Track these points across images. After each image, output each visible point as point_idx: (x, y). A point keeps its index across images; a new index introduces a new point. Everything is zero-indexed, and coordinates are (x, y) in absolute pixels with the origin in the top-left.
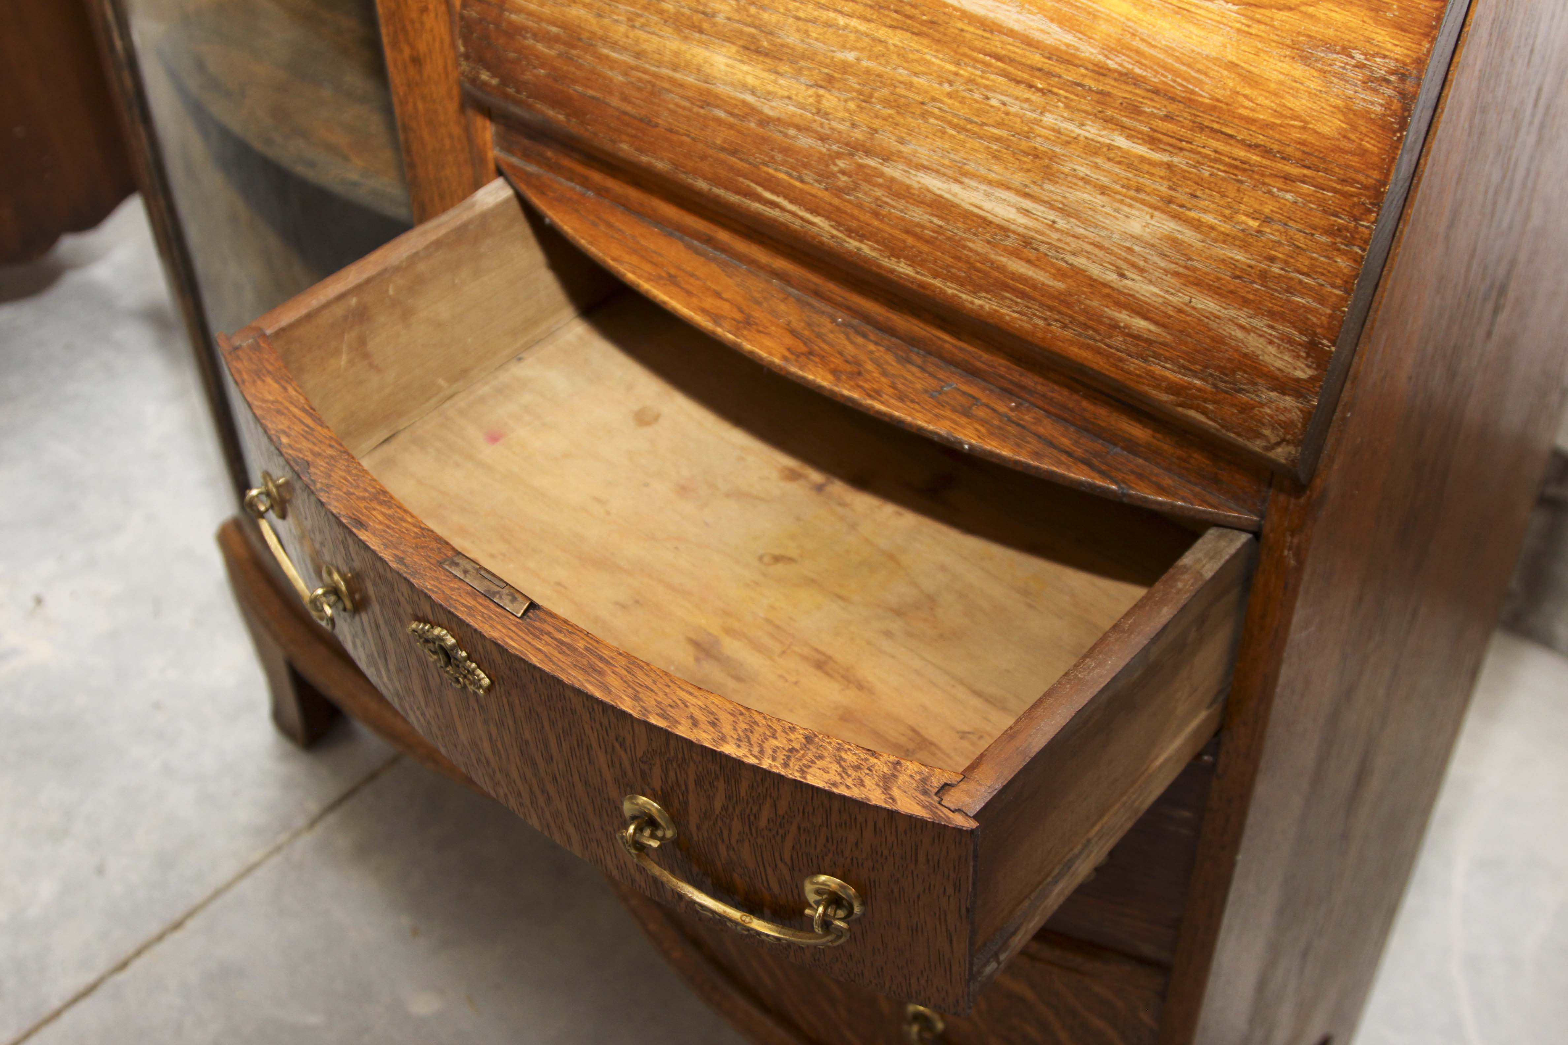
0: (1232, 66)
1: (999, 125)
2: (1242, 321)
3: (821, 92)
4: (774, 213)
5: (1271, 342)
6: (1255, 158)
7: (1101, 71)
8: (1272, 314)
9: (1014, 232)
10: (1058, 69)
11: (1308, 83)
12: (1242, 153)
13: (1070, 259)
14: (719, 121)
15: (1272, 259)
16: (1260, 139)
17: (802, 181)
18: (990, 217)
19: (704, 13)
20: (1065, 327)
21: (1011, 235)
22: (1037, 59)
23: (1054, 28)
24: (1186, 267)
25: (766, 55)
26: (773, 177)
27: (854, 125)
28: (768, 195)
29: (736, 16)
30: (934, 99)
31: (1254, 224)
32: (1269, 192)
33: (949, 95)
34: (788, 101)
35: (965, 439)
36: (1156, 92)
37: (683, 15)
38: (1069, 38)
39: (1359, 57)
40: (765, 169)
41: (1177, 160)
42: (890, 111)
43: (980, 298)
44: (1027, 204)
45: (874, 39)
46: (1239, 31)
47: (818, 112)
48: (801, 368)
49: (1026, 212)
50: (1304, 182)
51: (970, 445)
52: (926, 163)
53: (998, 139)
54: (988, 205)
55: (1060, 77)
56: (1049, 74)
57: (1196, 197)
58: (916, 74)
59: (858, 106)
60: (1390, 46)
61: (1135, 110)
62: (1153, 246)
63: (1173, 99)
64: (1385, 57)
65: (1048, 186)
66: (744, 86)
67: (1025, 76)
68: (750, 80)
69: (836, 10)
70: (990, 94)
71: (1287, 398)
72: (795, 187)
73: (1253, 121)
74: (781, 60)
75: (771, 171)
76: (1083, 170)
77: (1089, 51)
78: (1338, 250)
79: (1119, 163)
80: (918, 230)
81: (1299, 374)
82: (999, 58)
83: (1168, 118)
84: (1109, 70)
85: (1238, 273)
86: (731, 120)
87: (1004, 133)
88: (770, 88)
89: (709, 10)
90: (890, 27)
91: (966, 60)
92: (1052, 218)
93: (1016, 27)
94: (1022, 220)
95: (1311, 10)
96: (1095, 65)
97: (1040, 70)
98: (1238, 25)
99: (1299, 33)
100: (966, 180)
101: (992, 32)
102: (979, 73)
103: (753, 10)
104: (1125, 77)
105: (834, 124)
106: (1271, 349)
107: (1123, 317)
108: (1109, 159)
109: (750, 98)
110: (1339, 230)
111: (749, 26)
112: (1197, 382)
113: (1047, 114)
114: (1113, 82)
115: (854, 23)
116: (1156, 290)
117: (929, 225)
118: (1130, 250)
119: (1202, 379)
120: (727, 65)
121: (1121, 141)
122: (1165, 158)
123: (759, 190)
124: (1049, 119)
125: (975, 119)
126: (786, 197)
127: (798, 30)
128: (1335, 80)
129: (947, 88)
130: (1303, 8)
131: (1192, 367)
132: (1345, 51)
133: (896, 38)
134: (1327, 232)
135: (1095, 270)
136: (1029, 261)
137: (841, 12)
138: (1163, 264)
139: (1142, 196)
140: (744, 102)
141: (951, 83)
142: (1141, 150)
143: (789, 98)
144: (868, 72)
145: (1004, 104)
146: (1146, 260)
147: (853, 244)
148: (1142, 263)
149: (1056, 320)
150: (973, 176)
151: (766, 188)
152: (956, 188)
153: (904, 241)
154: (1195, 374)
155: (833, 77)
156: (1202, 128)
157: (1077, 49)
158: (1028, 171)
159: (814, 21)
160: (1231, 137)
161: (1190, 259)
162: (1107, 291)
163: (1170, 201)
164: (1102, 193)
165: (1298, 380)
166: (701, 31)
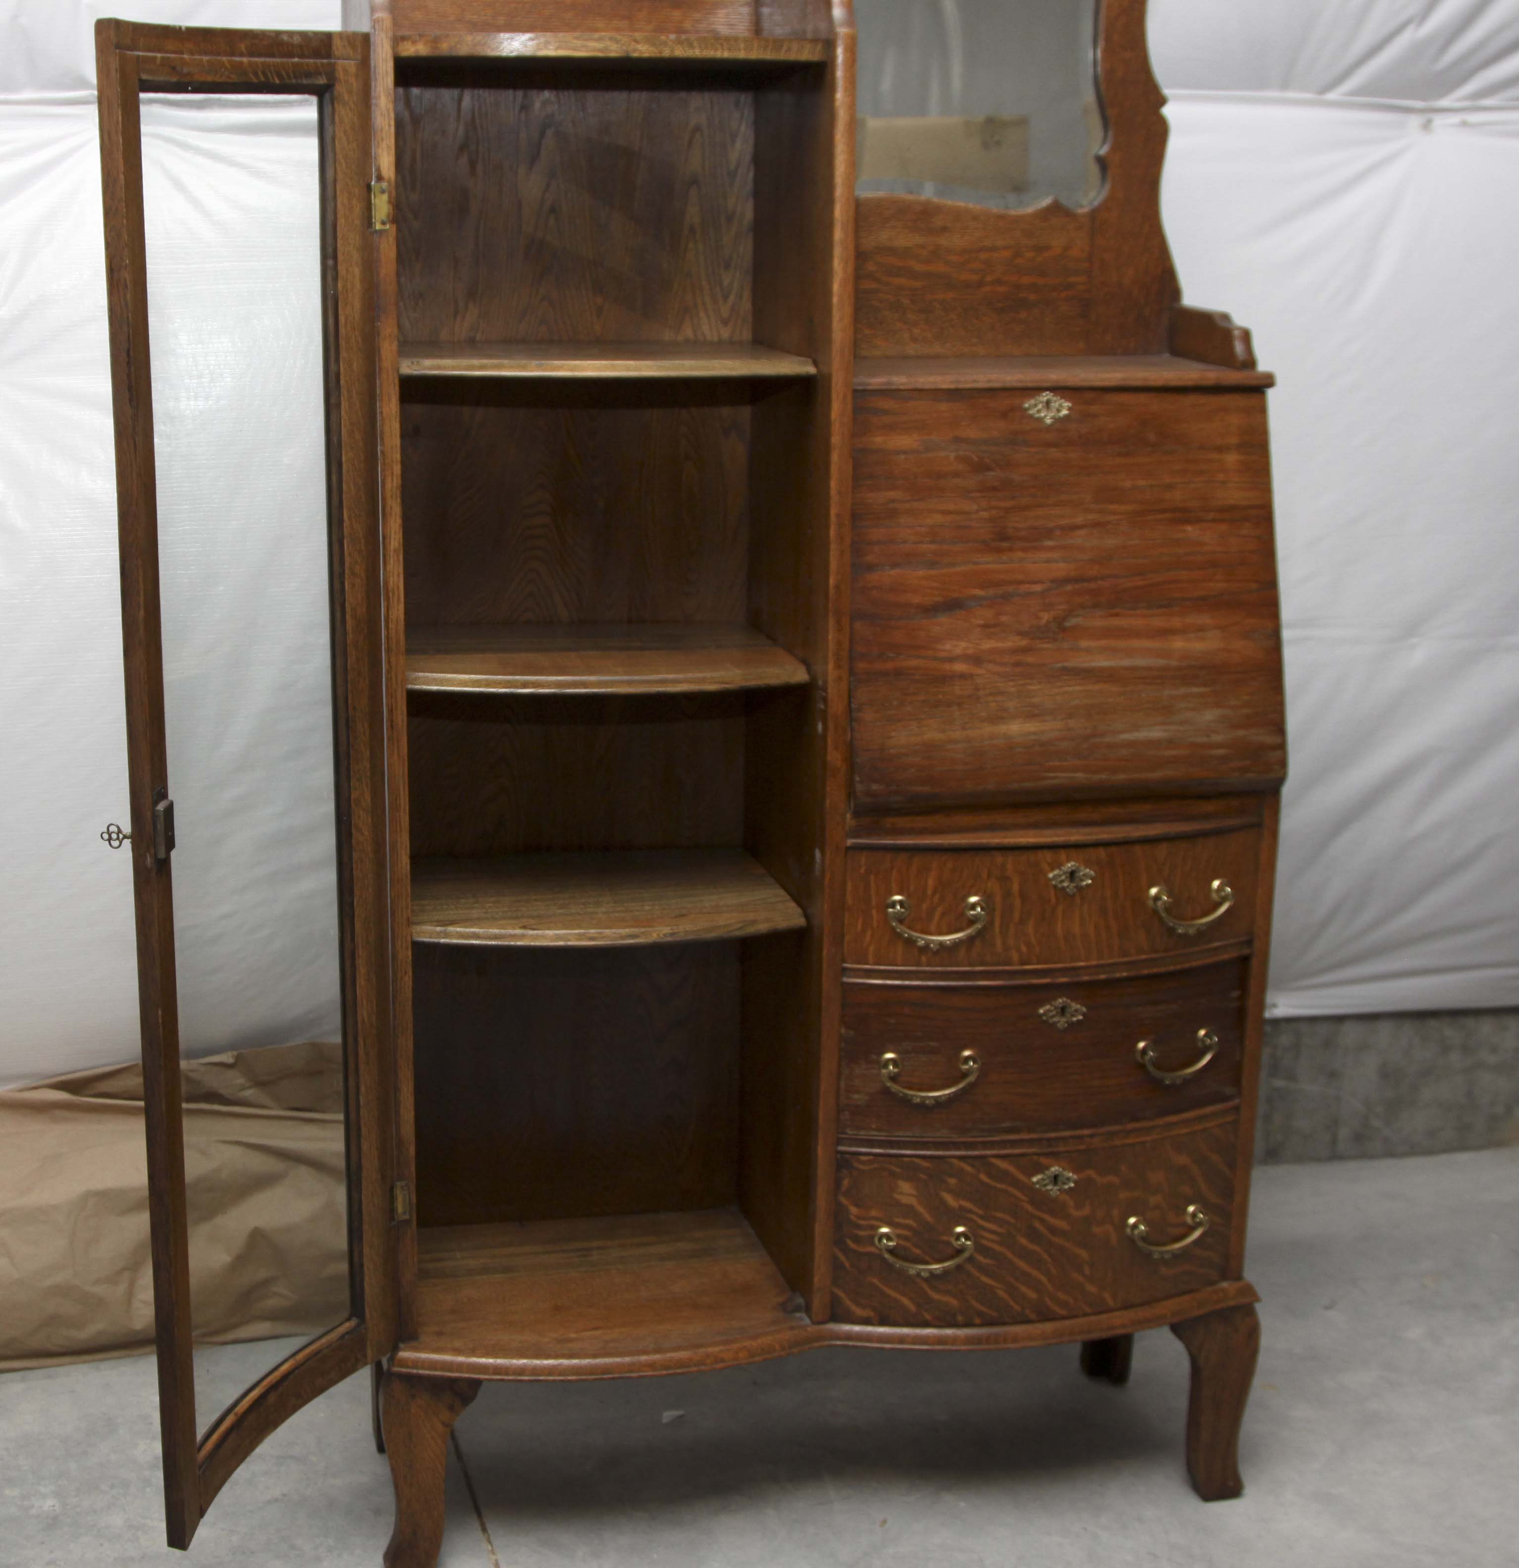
0: (1225, 650)
1: (1148, 702)
2: (1255, 733)
3: (1068, 720)
4: (1055, 782)
6: (1242, 675)
7: (1181, 668)
9: (1164, 740)
10: (1165, 674)
11: (1251, 645)
12: (1237, 676)
13: (1188, 740)
14: (1019, 753)
15: (1258, 706)
16: (1241, 669)
17: (1067, 761)
18: (1154, 739)
19: (1003, 710)
21: (1164, 742)
22: (1153, 673)
23: (1157, 660)
24: (1231, 723)
25: (1038, 716)
26: (1053, 765)
27: (1086, 728)
28: (1052, 775)
29: (1020, 705)
30: (1118, 704)
31: (1248, 698)
33: (1124, 700)
34: (1052, 731)
36: (1200, 667)
37: (992, 715)
38: (1167, 662)
39: (1261, 631)
40: (1048, 764)
41: (1217, 687)
42: (1100, 716)
43: (1157, 773)
44: (1167, 727)
45: (1087, 691)
46: (1223, 637)
47: (1068, 730)
49: (1167, 731)
50: (1260, 676)
52: (1119, 730)
53: (1148, 708)
54: (1151, 735)
55: (1167, 676)
56: (1161, 676)
57: (1227, 697)
58: (1108, 697)
59: (1086, 720)
60: (1269, 625)
61: (1195, 677)
62: (1216, 721)
63: (1209, 668)
65: (1173, 717)
66: (1030, 733)
67: (1152, 680)
68: (1033, 729)
69: (1067, 686)
70: (1140, 693)
72: (1064, 765)
73: (1237, 664)
74: (1045, 715)
75: (1051, 764)
76: (1184, 706)
77: (1174, 663)
79: (1197, 697)
80: (1125, 758)
81: (1273, 741)
82: (1140, 678)
83: (1210, 674)
84: (1184, 667)
89: (1005, 708)
92: (1178, 728)
102: (1135, 687)
103: (1028, 700)
105: (1077, 731)
109: (1033, 737)
111: (1027, 707)
115: (1077, 688)
118: (1209, 727)
121: (1195, 690)
122: (1212, 689)
123: (1047, 774)
124: (1165, 692)
125: (1137, 704)
126: (1060, 771)
127: (1051, 700)
128: (1258, 641)
129: (1122, 697)
130: (1241, 623)
131: (1244, 758)
132: (1258, 631)
133: (1096, 687)
135: (1198, 740)
136: (1173, 749)
137: (1070, 686)
138: (1222, 726)
139: (1208, 705)
140: (1031, 740)
141: (1123, 695)
142: (1202, 689)
143: (1053, 729)
144: (1087, 705)
145: (1147, 694)
146: (1216, 727)
147: (1096, 777)
148: (1215, 729)
149: (1189, 767)
150: (1143, 726)
151: (1050, 772)
152: (1137, 734)
153: (1120, 765)
155: (1072, 713)
156: (1221, 673)
157: (1170, 664)
158: (1164, 715)
159: (1059, 693)
160: (1231, 672)
161: (1230, 720)
162: (1205, 745)
163: (1218, 703)
164: (1193, 711)
165: (1274, 743)
166: (1002, 718)
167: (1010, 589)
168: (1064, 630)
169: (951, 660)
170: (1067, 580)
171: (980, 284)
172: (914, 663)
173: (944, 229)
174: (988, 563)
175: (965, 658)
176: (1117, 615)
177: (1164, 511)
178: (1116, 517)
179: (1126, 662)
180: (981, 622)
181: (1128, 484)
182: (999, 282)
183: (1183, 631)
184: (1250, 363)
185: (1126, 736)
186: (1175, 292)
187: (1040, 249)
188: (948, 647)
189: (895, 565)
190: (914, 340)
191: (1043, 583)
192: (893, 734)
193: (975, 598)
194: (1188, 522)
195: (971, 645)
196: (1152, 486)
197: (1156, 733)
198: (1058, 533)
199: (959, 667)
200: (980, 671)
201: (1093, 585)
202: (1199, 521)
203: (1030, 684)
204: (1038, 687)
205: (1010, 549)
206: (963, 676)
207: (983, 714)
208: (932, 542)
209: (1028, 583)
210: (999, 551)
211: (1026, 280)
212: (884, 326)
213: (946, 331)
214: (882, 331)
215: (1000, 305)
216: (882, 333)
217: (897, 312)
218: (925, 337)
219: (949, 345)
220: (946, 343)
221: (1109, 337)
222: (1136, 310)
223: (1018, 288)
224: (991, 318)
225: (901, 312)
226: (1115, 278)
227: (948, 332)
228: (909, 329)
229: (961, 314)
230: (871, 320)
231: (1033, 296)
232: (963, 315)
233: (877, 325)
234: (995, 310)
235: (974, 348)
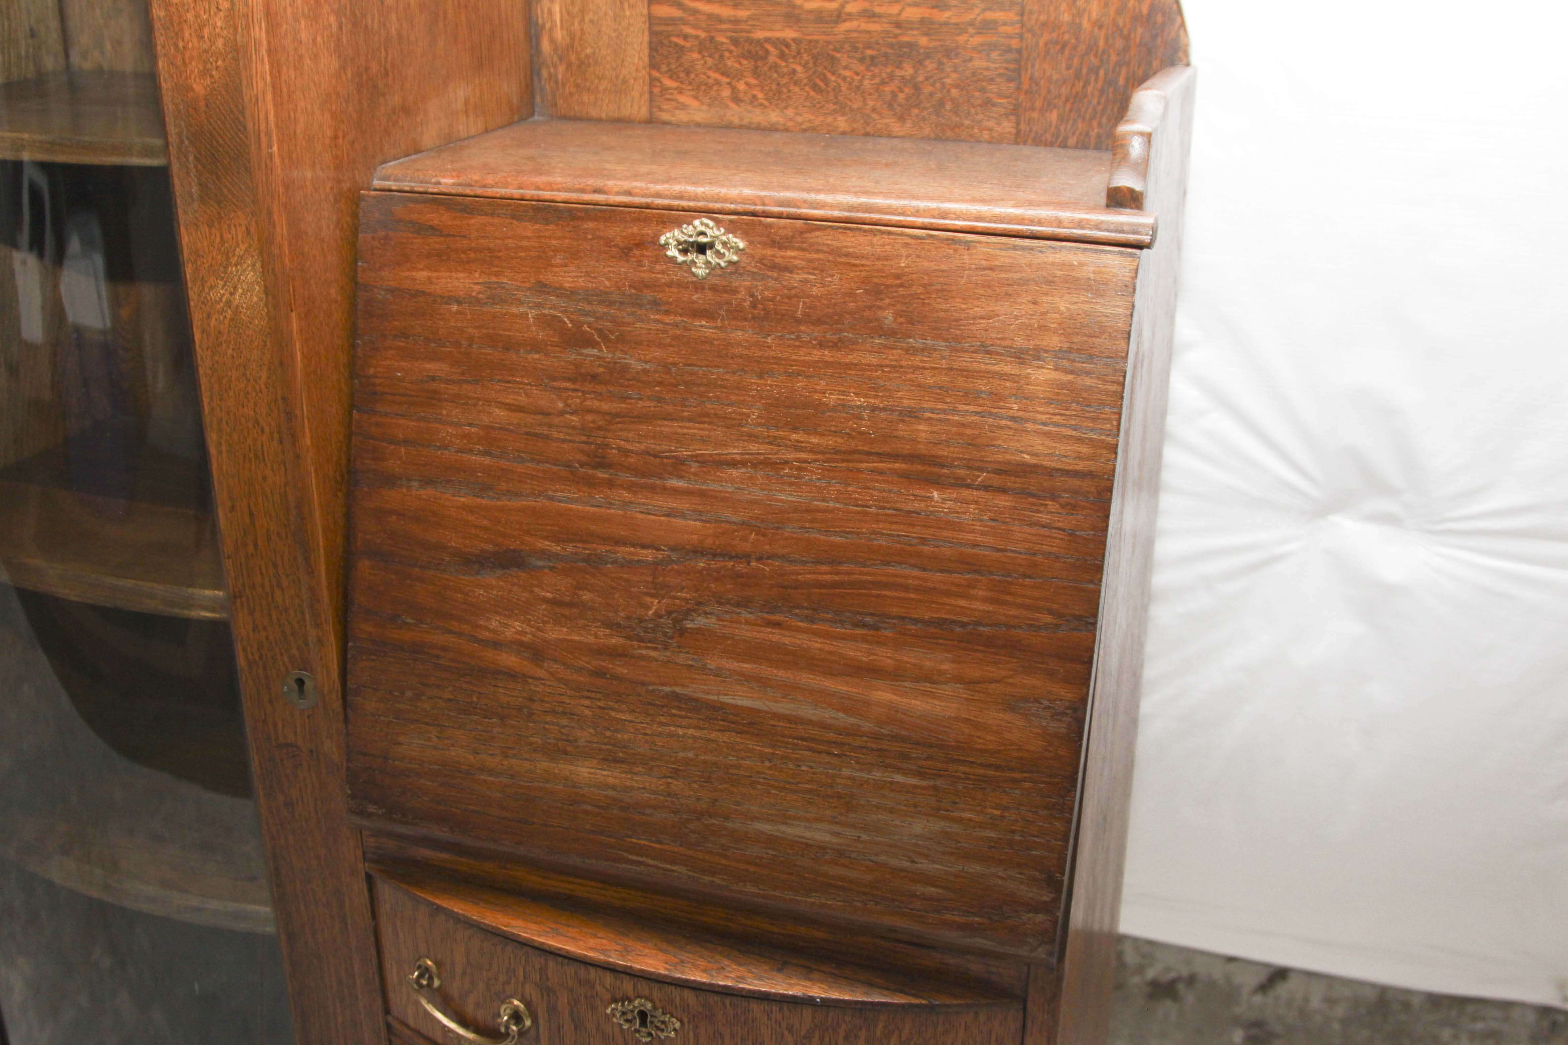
0: (967, 721)
1: (810, 781)
2: (1000, 874)
3: (670, 780)
4: (639, 869)
5: (1022, 883)
6: (991, 773)
7: (877, 737)
8: (1019, 865)
9: (831, 849)
10: (847, 740)
11: (1017, 722)
12: (982, 772)
13: (874, 858)
14: (587, 812)
15: (1013, 832)
16: (993, 760)
17: (660, 843)
18: (811, 842)
19: (568, 741)
20: (877, 903)
21: (829, 851)
22: (832, 736)
23: (841, 715)
24: (957, 848)
25: (623, 762)
26: (637, 844)
27: (698, 799)
28: (634, 858)
29: (595, 739)
30: (758, 773)
31: (997, 812)
32: (1005, 791)
33: (770, 768)
34: (643, 791)
35: (816, 995)
36: (918, 743)
37: (550, 743)
38: (852, 720)
39: (1046, 703)
40: (629, 840)
41: (939, 782)
42: (725, 786)
43: (811, 897)
44: (837, 829)
45: (709, 740)
46: (966, 699)
47: (669, 795)
48: (682, 973)
49: (838, 834)
50: (1025, 781)
51: (821, 998)
52: (757, 815)
53: (810, 791)
54: (808, 834)
55: (849, 745)
56: (843, 744)
57: (956, 803)
58: (743, 759)
59: (700, 786)
60: (1064, 694)
61: (905, 757)
62: (931, 839)
63: (931, 746)
64: (1061, 700)
65: (851, 815)
66: (607, 786)
67: (824, 748)
68: (611, 781)
69: (675, 726)
70: (799, 763)
71: (1040, 915)
72: (655, 848)
73: (986, 751)
74: (634, 764)
75: (634, 841)
76: (875, 801)
77: (868, 726)
78: (1055, 817)
79: (900, 791)
80: (757, 861)
81: (1045, 898)
82: (803, 739)
83: (929, 758)
84: (884, 735)
85: (992, 844)
86: (597, 810)
87: (814, 787)
88: (628, 783)
89: (571, 738)
90: (719, 730)
91: (779, 744)
92: (858, 835)
93: (814, 718)
94: (835, 840)
95: (1010, 680)
96: (874, 734)
97: (834, 742)
98: (965, 696)
99: (1006, 695)
100: (788, 821)
101: (796, 724)
102: (790, 751)
103: (608, 733)
104: (894, 737)
105: (683, 801)
106: (1023, 887)
107: (920, 889)
108: (892, 791)
109: (610, 793)
110: (1053, 805)
111: (606, 744)
112: (977, 919)
113: (844, 769)
114: (887, 742)
115: (691, 731)
116: (939, 867)
117: (765, 856)
118: (916, 845)
119: (981, 916)
120: (590, 773)
121: (899, 778)
122: (932, 783)
123: (625, 855)
124: (846, 772)
125: (791, 780)
126: (647, 856)
127: (647, 742)
128: (1034, 718)
129: (767, 764)
130: (1006, 680)
131: (972, 910)
132: (1036, 701)
133: (724, 738)
134: (1046, 807)
135: (894, 862)
136: (844, 866)
137: (680, 727)
138: (940, 849)
139: (919, 809)
140: (606, 796)
141: (770, 761)
142: (914, 781)
143: (643, 788)
144: (705, 762)
145: (811, 767)
146: (928, 849)
147: (705, 880)
148: (926, 851)
149: (870, 901)
150: (795, 818)
151: (631, 853)
152: (783, 828)
153: (747, 870)
154: (974, 914)
155: (678, 770)
156: (954, 761)
157: (860, 726)
158: (836, 807)
159: (660, 735)
160: (972, 762)
161: (959, 842)
162: (904, 874)
163: (939, 809)
164: (891, 812)
165: (1045, 903)
166: (566, 753)
167: (602, 549)
168: (683, 632)
169: (497, 645)
170: (698, 551)
171: (838, 17)
172: (440, 639)
174: (569, 500)
175: (520, 646)
176: (777, 625)
177: (895, 456)
178: (803, 456)
179: (784, 707)
180: (549, 595)
181: (832, 399)
182: (867, 15)
183: (895, 675)
185: (766, 827)
188: (494, 624)
189: (427, 482)
191: (658, 549)
192: (401, 739)
193: (544, 554)
194: (937, 482)
195: (528, 629)
196: (874, 409)
197: (820, 834)
198: (694, 467)
199: (509, 660)
200: (540, 673)
201: (741, 567)
202: (961, 483)
203: (613, 709)
204: (627, 717)
205: (610, 484)
206: (511, 675)
207: (537, 740)
208: (487, 453)
209: (634, 545)
210: (591, 483)
211: (912, 14)
212: (692, 76)
213: (785, 90)
214: (690, 84)
215: (869, 52)
216: (690, 88)
217: (711, 56)
218: (754, 97)
219: (790, 112)
220: (786, 108)
221: (1054, 116)
222: (1102, 73)
223: (898, 25)
224: (857, 74)
225: (717, 56)
226: (1066, 17)
227: (789, 91)
228: (729, 84)
229: (807, 63)
230: (673, 66)
231: (923, 41)
232: (811, 65)
233: (682, 75)
234: (862, 60)
235: (829, 119)
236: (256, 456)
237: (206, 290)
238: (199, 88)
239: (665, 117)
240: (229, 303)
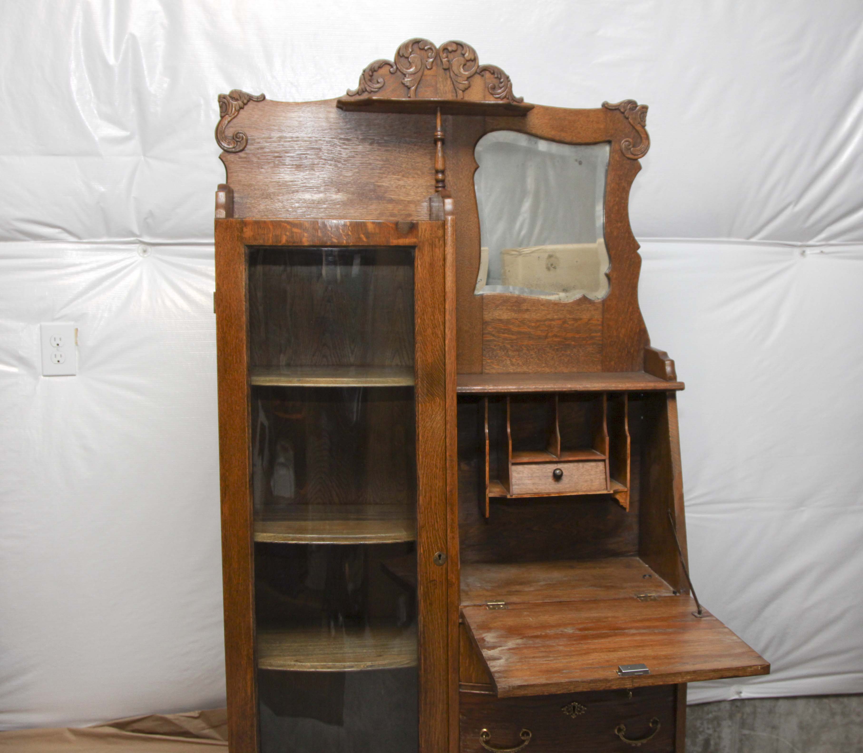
171: (546, 337)
173: (527, 310)
182: (556, 336)
184: (673, 377)
186: (647, 341)
187: (576, 320)
190: (513, 365)
211: (569, 335)
212: (497, 358)
213: (528, 360)
214: (496, 360)
215: (556, 347)
216: (496, 362)
217: (503, 351)
218: (518, 363)
219: (530, 367)
220: (529, 366)
221: (613, 363)
222: (626, 349)
223: (565, 339)
224: (552, 354)
225: (505, 351)
226: (615, 334)
227: (530, 361)
228: (510, 360)
229: (536, 352)
230: (490, 355)
231: (573, 343)
232: (537, 352)
233: (493, 358)
234: (553, 350)
235: (543, 369)
236: (435, 477)
237: (425, 423)
238: (430, 361)
239: (487, 371)
240: (431, 427)
